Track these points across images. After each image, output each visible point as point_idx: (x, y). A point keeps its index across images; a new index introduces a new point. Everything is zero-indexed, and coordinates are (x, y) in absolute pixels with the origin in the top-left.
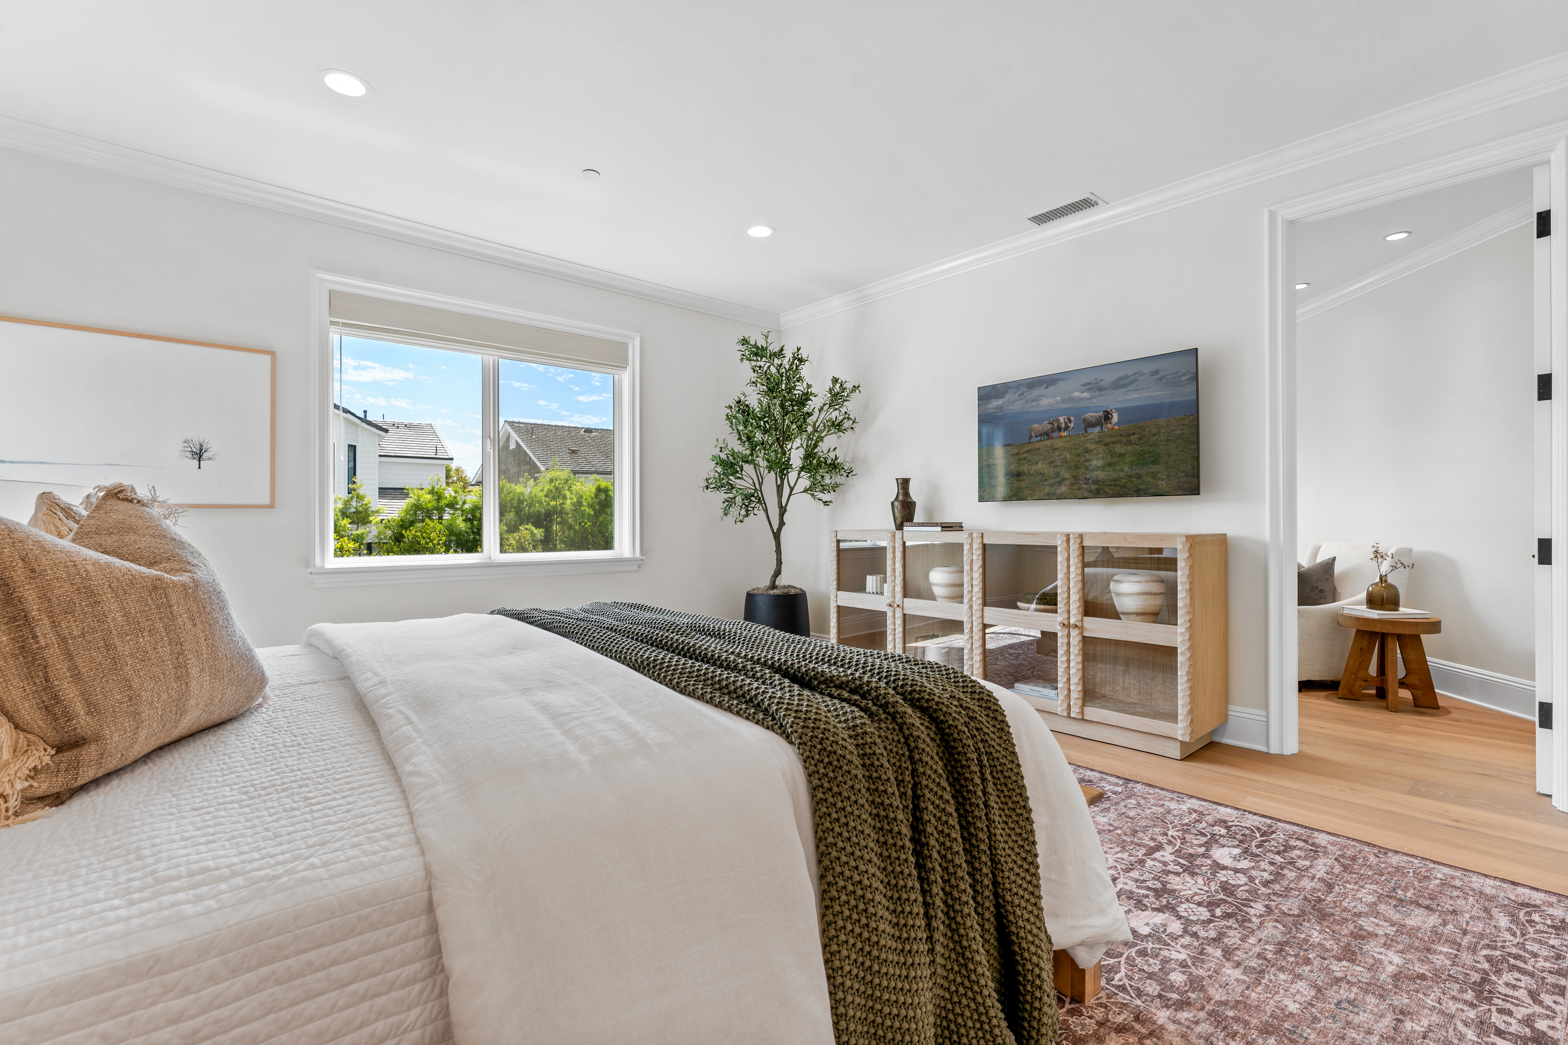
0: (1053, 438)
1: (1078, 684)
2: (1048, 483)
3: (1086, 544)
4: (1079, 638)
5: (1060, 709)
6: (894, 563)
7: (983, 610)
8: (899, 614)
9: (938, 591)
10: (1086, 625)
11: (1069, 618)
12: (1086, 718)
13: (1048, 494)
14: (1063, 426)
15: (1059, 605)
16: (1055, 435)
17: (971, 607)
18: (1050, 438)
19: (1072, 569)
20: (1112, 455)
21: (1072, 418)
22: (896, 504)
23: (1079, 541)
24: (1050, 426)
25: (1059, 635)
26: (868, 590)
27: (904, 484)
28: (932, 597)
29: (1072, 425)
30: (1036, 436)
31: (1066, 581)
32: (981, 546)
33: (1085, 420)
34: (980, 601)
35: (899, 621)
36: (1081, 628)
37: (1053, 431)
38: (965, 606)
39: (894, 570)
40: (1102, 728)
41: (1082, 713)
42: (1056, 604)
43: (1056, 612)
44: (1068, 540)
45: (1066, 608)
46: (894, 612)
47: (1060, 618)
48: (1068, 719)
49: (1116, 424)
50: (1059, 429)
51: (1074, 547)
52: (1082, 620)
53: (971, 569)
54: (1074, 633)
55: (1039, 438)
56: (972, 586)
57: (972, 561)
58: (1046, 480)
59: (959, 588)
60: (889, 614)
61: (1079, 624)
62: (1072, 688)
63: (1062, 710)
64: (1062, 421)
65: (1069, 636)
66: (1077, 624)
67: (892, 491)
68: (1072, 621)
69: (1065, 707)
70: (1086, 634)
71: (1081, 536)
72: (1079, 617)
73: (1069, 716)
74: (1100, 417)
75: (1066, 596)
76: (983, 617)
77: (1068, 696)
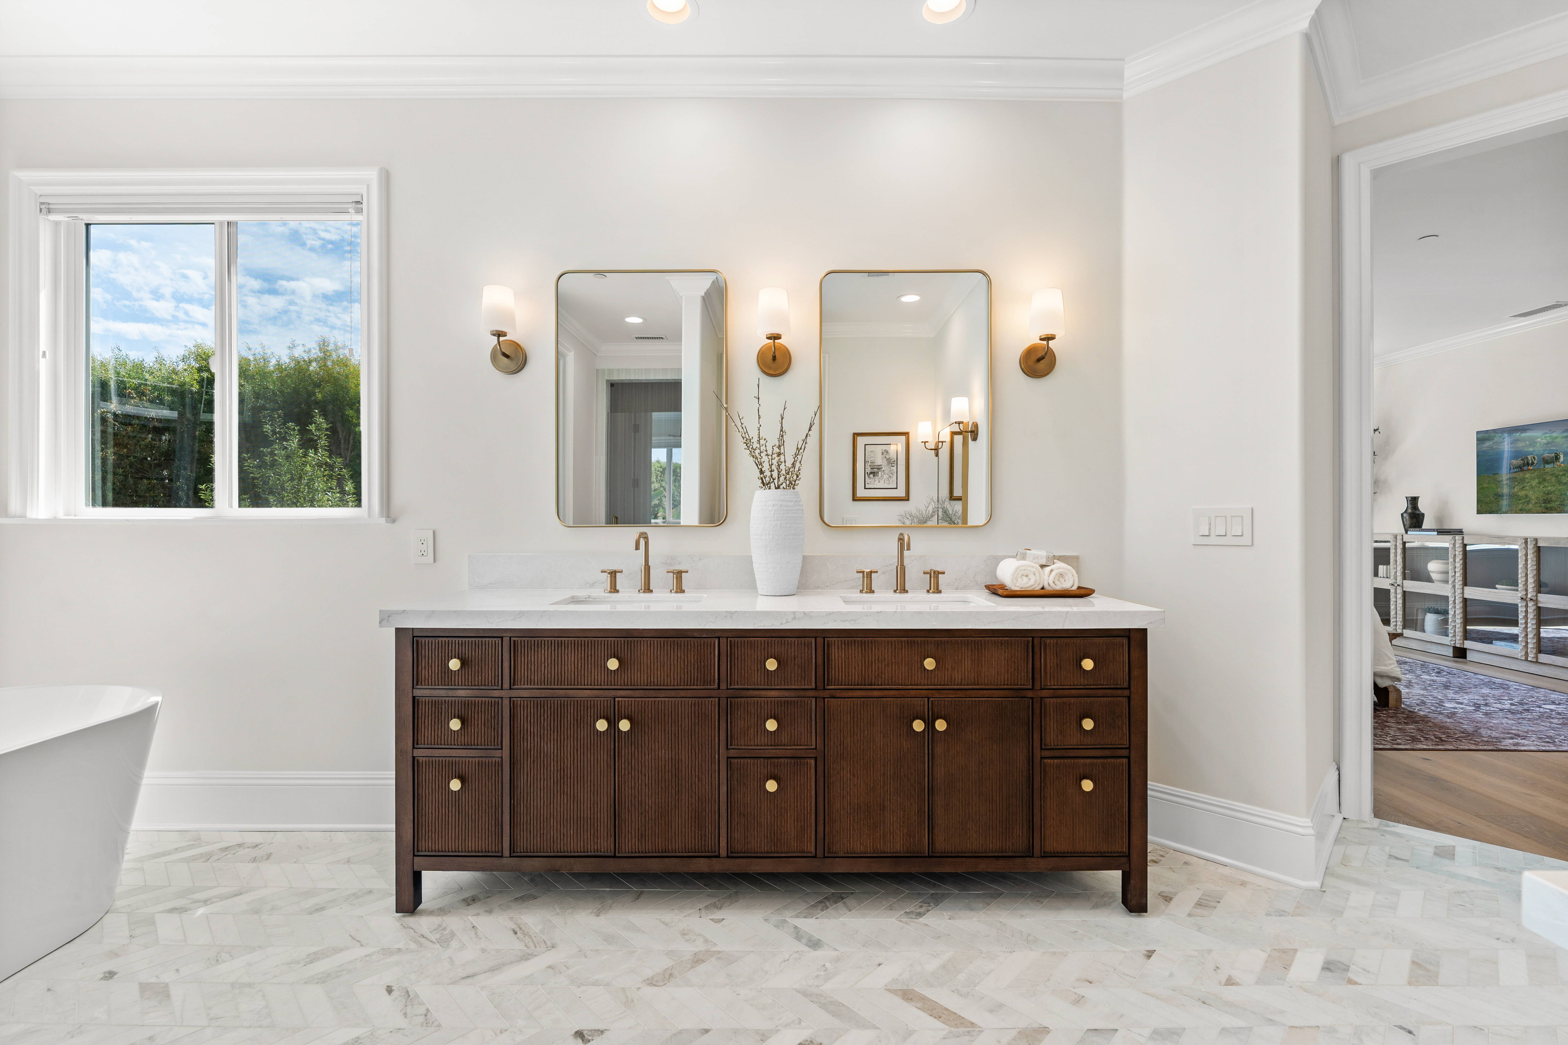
0: (1524, 470)
1: (1533, 638)
2: (1521, 502)
3: (1540, 544)
4: (1534, 607)
5: (1520, 655)
6: (1396, 556)
7: (1463, 589)
8: (1399, 590)
9: (1434, 576)
10: (1539, 599)
11: (1527, 594)
12: (1539, 661)
13: (1521, 510)
14: (1530, 462)
15: (1519, 586)
16: (1525, 468)
17: (1454, 586)
18: (1522, 470)
19: (1529, 562)
20: (1560, 484)
21: (1536, 457)
22: (1405, 515)
23: (1534, 542)
24: (1522, 462)
25: (1519, 605)
26: (1379, 576)
27: (1413, 501)
28: (1429, 580)
29: (1536, 462)
30: (1514, 469)
31: (1524, 570)
32: (1462, 545)
33: (1543, 459)
34: (1461, 583)
35: (1399, 596)
36: (1536, 601)
37: (1524, 466)
38: (1450, 586)
39: (1396, 561)
40: (1553, 668)
41: (1537, 658)
42: (1517, 586)
43: (1517, 590)
44: (1526, 542)
45: (1525, 587)
46: (1396, 589)
47: (1520, 594)
48: (1527, 662)
49: (1562, 462)
50: (1528, 464)
51: (1530, 546)
52: (1537, 596)
53: (1454, 561)
54: (1530, 604)
55: (1515, 470)
56: (1455, 572)
57: (1455, 555)
58: (1520, 500)
59: (1445, 575)
60: (1392, 591)
61: (1534, 598)
62: (1529, 641)
63: (1521, 656)
64: (1530, 459)
65: (1527, 606)
66: (1533, 598)
67: (1403, 506)
68: (1529, 596)
69: (1523, 653)
70: (1540, 605)
71: (1536, 540)
72: (1534, 594)
73: (1526, 660)
74: (1553, 457)
75: (1524, 579)
76: (1463, 593)
77: (1526, 646)
